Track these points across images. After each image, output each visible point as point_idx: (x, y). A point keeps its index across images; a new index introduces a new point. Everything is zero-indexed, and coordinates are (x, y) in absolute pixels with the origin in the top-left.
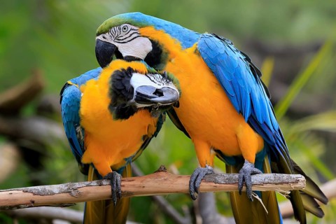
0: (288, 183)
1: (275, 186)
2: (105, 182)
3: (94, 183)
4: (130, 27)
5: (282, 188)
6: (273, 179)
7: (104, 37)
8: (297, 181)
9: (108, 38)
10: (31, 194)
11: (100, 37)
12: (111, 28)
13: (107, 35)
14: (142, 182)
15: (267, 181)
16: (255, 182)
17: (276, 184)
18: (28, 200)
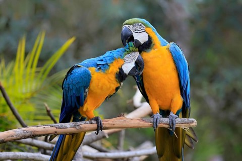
0: (188, 123)
2: (93, 122)
3: (88, 122)
4: (143, 25)
8: (193, 122)
10: (55, 128)
11: (127, 26)
12: (134, 23)
13: (131, 26)
14: (113, 122)
17: (182, 124)
18: (53, 132)
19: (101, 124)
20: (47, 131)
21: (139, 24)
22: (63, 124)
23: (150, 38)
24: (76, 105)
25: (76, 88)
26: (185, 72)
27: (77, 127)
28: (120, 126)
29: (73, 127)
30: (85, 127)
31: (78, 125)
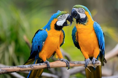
0: (96, 64)
4: (84, 10)
9: (77, 10)
13: (77, 9)
18: (18, 70)
19: (49, 65)
20: (15, 70)
21: (82, 9)
22: (24, 66)
26: (101, 38)
28: (56, 66)
29: (29, 67)
30: (36, 67)
31: (32, 66)
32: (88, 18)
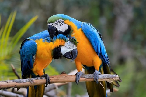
0: (112, 78)
1: (107, 79)
2: (43, 78)
3: (39, 78)
5: (110, 80)
6: (106, 76)
7: (52, 24)
8: (116, 77)
9: (54, 25)
10: (15, 83)
11: (51, 24)
12: (55, 21)
13: (54, 24)
14: (57, 78)
15: (104, 77)
16: (100, 78)
17: (108, 78)
19: (48, 79)
21: (59, 20)
23: (69, 27)
24: (28, 67)
25: (27, 55)
27: (31, 82)
30: (37, 82)
31: (32, 81)
32: (71, 26)
